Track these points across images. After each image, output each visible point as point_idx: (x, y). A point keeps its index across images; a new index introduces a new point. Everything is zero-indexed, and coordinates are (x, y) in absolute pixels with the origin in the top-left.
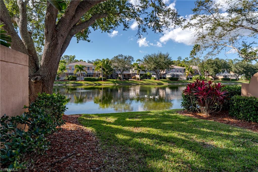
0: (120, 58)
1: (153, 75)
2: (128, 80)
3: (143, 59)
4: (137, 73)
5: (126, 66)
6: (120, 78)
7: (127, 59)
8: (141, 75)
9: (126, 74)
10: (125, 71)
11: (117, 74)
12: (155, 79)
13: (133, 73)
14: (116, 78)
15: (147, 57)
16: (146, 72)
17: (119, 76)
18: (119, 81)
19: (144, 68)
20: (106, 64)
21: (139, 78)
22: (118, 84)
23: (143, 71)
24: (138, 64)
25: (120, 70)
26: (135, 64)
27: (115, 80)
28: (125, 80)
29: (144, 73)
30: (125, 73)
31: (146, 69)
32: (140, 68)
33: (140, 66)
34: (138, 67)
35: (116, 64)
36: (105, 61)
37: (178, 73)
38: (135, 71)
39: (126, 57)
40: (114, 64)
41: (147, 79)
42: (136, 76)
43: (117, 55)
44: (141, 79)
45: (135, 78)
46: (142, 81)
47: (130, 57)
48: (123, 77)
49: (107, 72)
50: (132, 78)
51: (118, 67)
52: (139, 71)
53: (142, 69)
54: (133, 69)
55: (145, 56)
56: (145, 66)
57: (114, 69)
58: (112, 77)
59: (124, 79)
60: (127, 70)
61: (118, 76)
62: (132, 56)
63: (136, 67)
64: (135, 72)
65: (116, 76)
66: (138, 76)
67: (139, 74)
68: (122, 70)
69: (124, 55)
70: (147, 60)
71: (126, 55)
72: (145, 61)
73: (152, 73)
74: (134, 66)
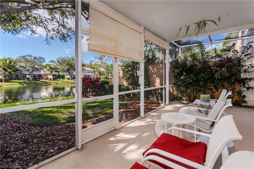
0: (29, 58)
1: (67, 75)
2: (39, 81)
3: (56, 61)
4: (50, 74)
5: (36, 66)
6: (28, 79)
7: (38, 59)
8: (54, 75)
9: (37, 75)
10: (35, 71)
11: (24, 75)
12: (69, 79)
13: (45, 73)
14: (22, 79)
15: (60, 59)
16: (59, 72)
17: (28, 76)
18: (27, 82)
19: (57, 68)
20: (8, 63)
21: (52, 78)
22: (26, 85)
23: (56, 71)
24: (50, 65)
25: (28, 70)
26: (47, 65)
27: (21, 81)
28: (35, 81)
29: (57, 73)
30: (34, 73)
31: (60, 70)
32: (53, 69)
33: (52, 67)
34: (51, 68)
35: (23, 64)
36: (7, 60)
37: (89, 74)
38: (47, 71)
39: (36, 58)
40: (20, 64)
41: (60, 79)
42: (49, 76)
43: (24, 55)
44: (54, 79)
45: (47, 79)
46: (55, 81)
47: (41, 58)
48: (32, 77)
49: (10, 73)
50: (44, 78)
51: (25, 68)
52: (52, 72)
53: (55, 70)
54: (45, 70)
55: (58, 58)
56: (58, 67)
57: (21, 69)
58: (17, 78)
59: (33, 80)
60: (37, 70)
61: (26, 77)
62: (44, 57)
63: (48, 68)
64: (47, 73)
65: (23, 76)
66: (50, 77)
67: (51, 75)
68: (30, 71)
69: (33, 56)
70: (60, 61)
71: (35, 56)
72: (58, 63)
73: (65, 74)
74: (46, 67)
